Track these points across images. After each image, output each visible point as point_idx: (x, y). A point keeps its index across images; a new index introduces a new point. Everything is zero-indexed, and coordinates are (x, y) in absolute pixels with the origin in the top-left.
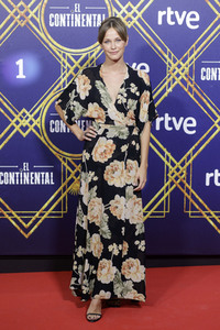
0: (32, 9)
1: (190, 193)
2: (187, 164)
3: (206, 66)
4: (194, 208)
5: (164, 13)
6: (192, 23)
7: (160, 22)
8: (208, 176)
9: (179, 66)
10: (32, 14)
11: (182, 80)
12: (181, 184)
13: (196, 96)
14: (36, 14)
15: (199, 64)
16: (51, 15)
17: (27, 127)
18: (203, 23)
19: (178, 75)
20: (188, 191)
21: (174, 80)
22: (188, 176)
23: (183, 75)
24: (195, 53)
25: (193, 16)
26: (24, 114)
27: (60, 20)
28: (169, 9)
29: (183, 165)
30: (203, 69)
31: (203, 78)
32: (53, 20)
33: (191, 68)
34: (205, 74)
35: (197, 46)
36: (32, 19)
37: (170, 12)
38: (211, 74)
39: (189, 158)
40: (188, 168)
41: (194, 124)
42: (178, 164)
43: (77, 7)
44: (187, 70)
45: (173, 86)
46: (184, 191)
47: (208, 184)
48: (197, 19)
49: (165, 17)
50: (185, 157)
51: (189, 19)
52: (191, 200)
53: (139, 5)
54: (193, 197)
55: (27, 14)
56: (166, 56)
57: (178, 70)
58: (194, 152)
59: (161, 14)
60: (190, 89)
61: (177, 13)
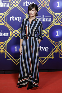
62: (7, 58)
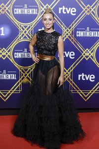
0: (7, 6)
1: (72, 83)
2: (71, 71)
3: (79, 30)
4: (73, 89)
5: (61, 8)
6: (73, 13)
7: (60, 12)
8: (80, 76)
9: (68, 31)
10: (7, 9)
11: (69, 36)
12: (68, 79)
13: (74, 43)
14: (9, 9)
15: (76, 30)
16: (15, 9)
17: (5, 56)
18: (78, 13)
19: (67, 34)
20: (71, 82)
21: (66, 36)
22: (71, 76)
23: (69, 34)
24: (74, 25)
25: (73, 10)
26: (4, 50)
27: (19, 11)
28: (64, 7)
29: (69, 71)
30: (77, 32)
31: (77, 36)
32: (16, 11)
33: (72, 31)
34: (78, 34)
35: (75, 22)
36: (7, 11)
37: (64, 8)
38: (80, 34)
39: (72, 68)
40: (71, 72)
41: (74, 55)
42: (67, 71)
43: (26, 6)
44: (71, 32)
45: (65, 39)
46: (70, 82)
47: (79, 79)
48: (75, 11)
49: (62, 10)
50: (70, 68)
51: (72, 11)
52: (73, 86)
53: (51, 5)
54: (73, 84)
55: (5, 9)
56: (62, 27)
57: (67, 32)
58: (74, 66)
59: (60, 9)
60: (72, 40)
61: (67, 9)
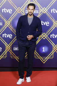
62: (36, 57)
